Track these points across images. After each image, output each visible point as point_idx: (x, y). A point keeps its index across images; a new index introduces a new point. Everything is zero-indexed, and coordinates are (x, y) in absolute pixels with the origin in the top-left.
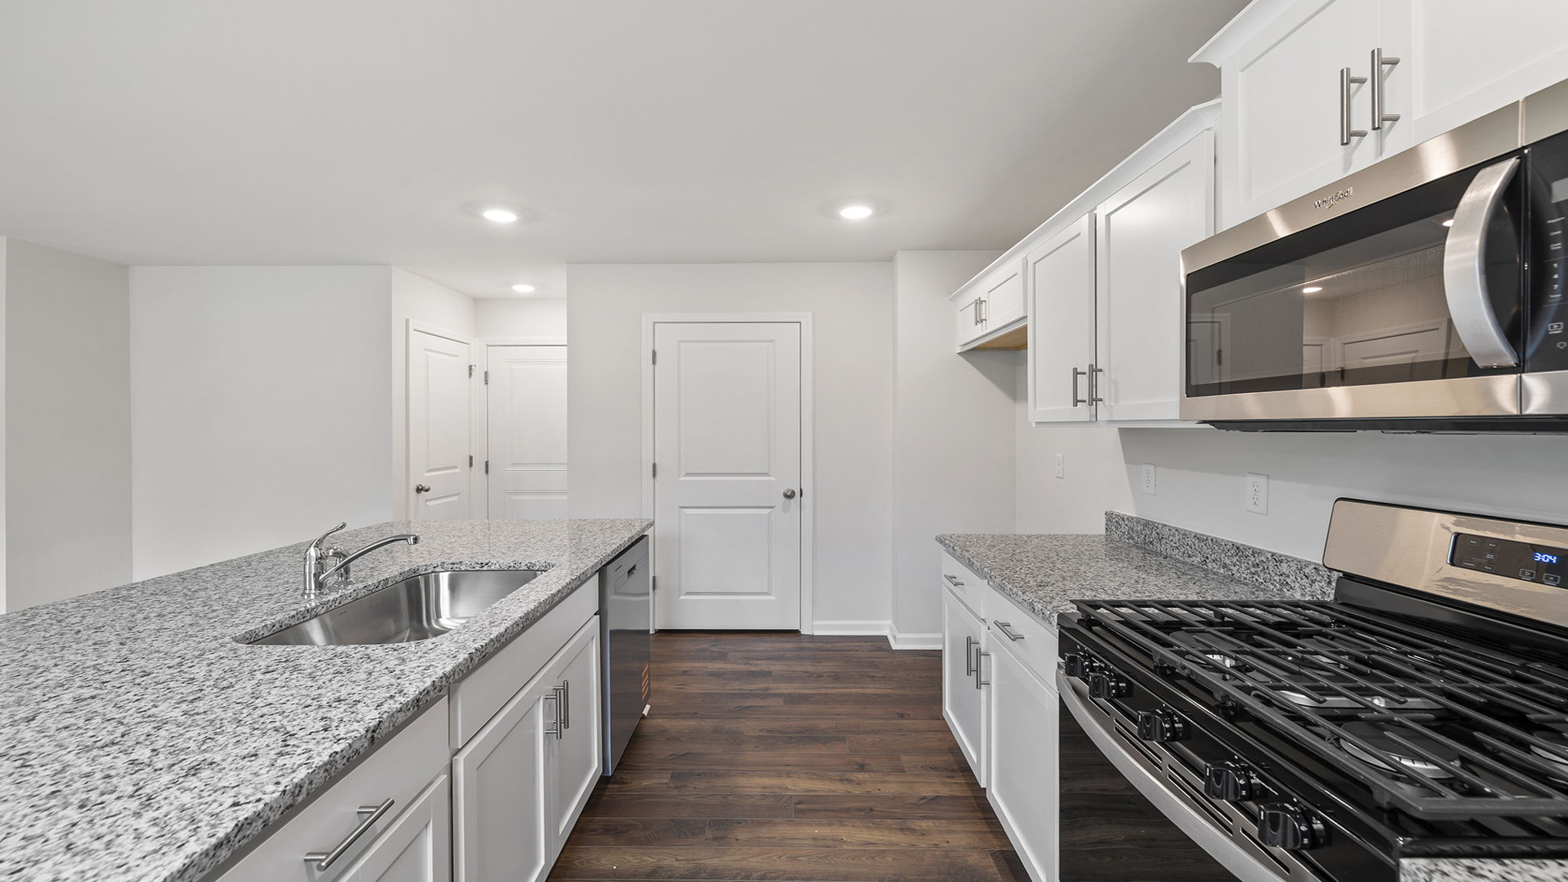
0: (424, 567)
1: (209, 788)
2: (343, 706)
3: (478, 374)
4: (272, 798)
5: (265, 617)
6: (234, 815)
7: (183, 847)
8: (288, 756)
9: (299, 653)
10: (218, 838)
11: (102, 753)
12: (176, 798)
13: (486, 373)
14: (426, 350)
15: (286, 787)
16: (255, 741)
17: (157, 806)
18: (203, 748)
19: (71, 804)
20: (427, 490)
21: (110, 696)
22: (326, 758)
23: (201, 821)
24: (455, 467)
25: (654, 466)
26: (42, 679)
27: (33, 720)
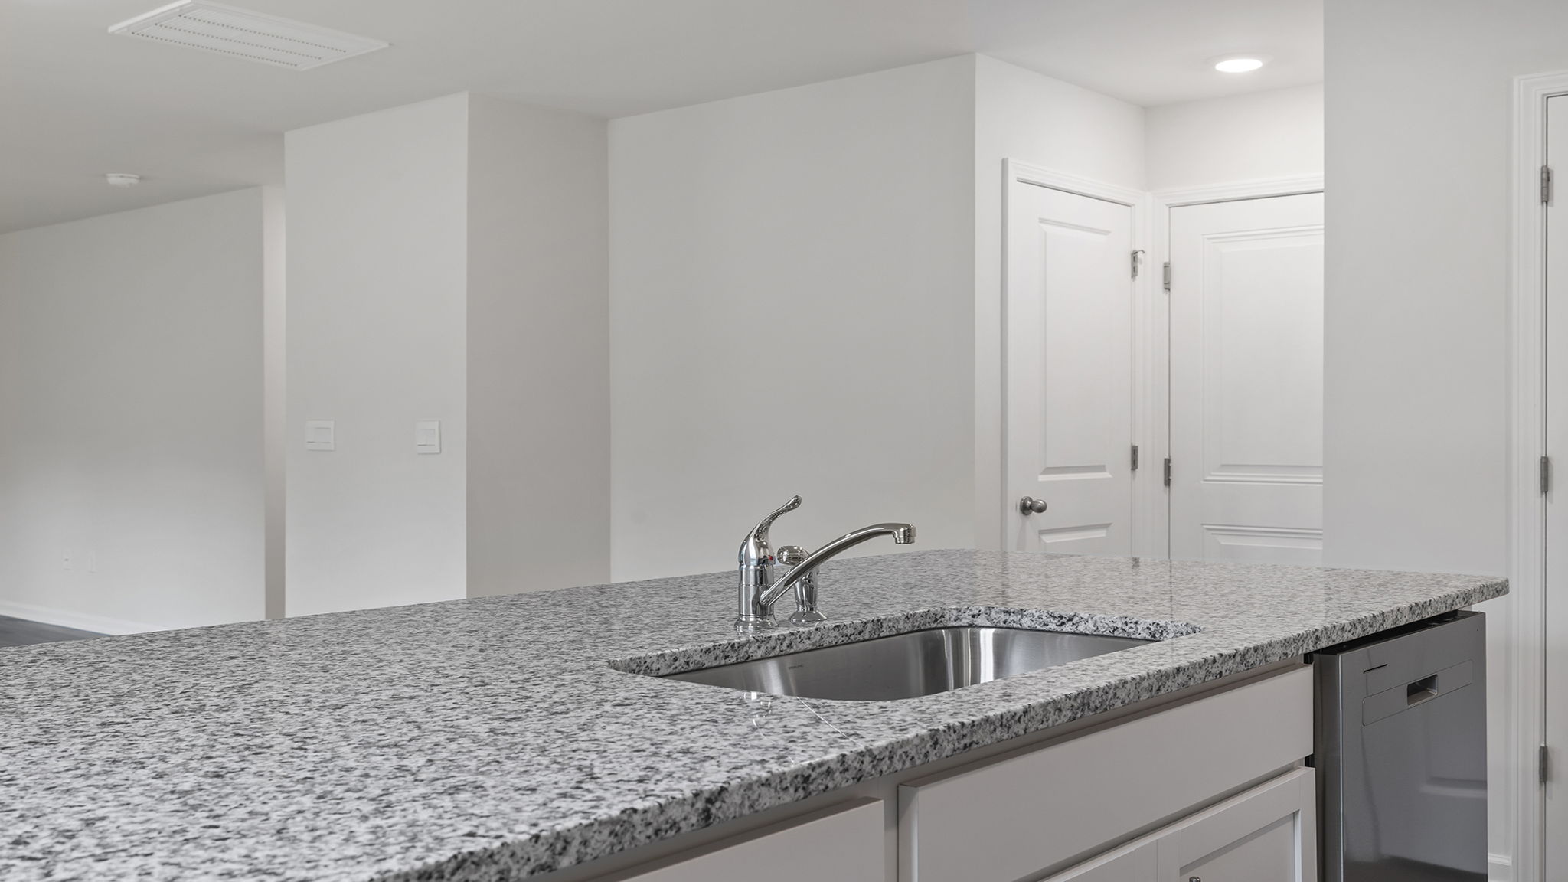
0: (955, 613)
1: (457, 811)
2: (686, 760)
3: (1151, 269)
4: (515, 838)
5: (667, 645)
6: (460, 845)
7: (382, 862)
8: (570, 800)
9: (678, 691)
10: (425, 864)
11: (378, 752)
12: (415, 812)
13: (1166, 266)
14: (1042, 220)
15: (541, 831)
16: (545, 776)
17: (389, 814)
18: (482, 769)
19: (314, 792)
20: (1041, 510)
21: (429, 700)
22: (615, 812)
23: (420, 841)
24: (1101, 468)
25: (1545, 463)
26: (377, 672)
27: (341, 708)
